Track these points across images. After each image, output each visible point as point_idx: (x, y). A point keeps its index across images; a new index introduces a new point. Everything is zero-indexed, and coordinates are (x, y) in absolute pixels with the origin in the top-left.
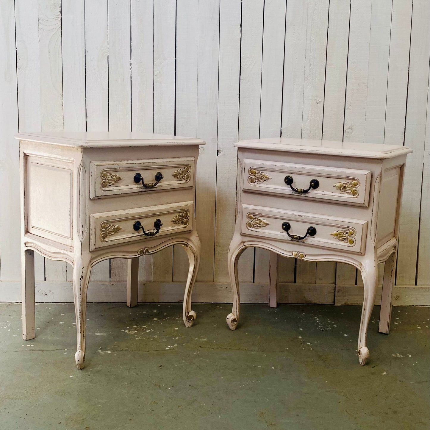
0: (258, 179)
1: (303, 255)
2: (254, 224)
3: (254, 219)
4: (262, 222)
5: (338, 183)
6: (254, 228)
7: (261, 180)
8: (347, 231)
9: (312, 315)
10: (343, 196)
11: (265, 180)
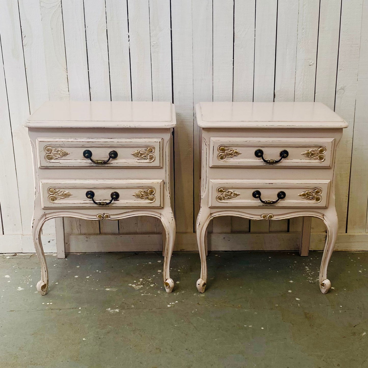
0: (227, 155)
1: (271, 216)
2: (224, 196)
3: (224, 192)
4: (233, 194)
5: (306, 151)
6: (225, 200)
7: (230, 156)
8: (313, 191)
10: (310, 162)
11: (235, 156)
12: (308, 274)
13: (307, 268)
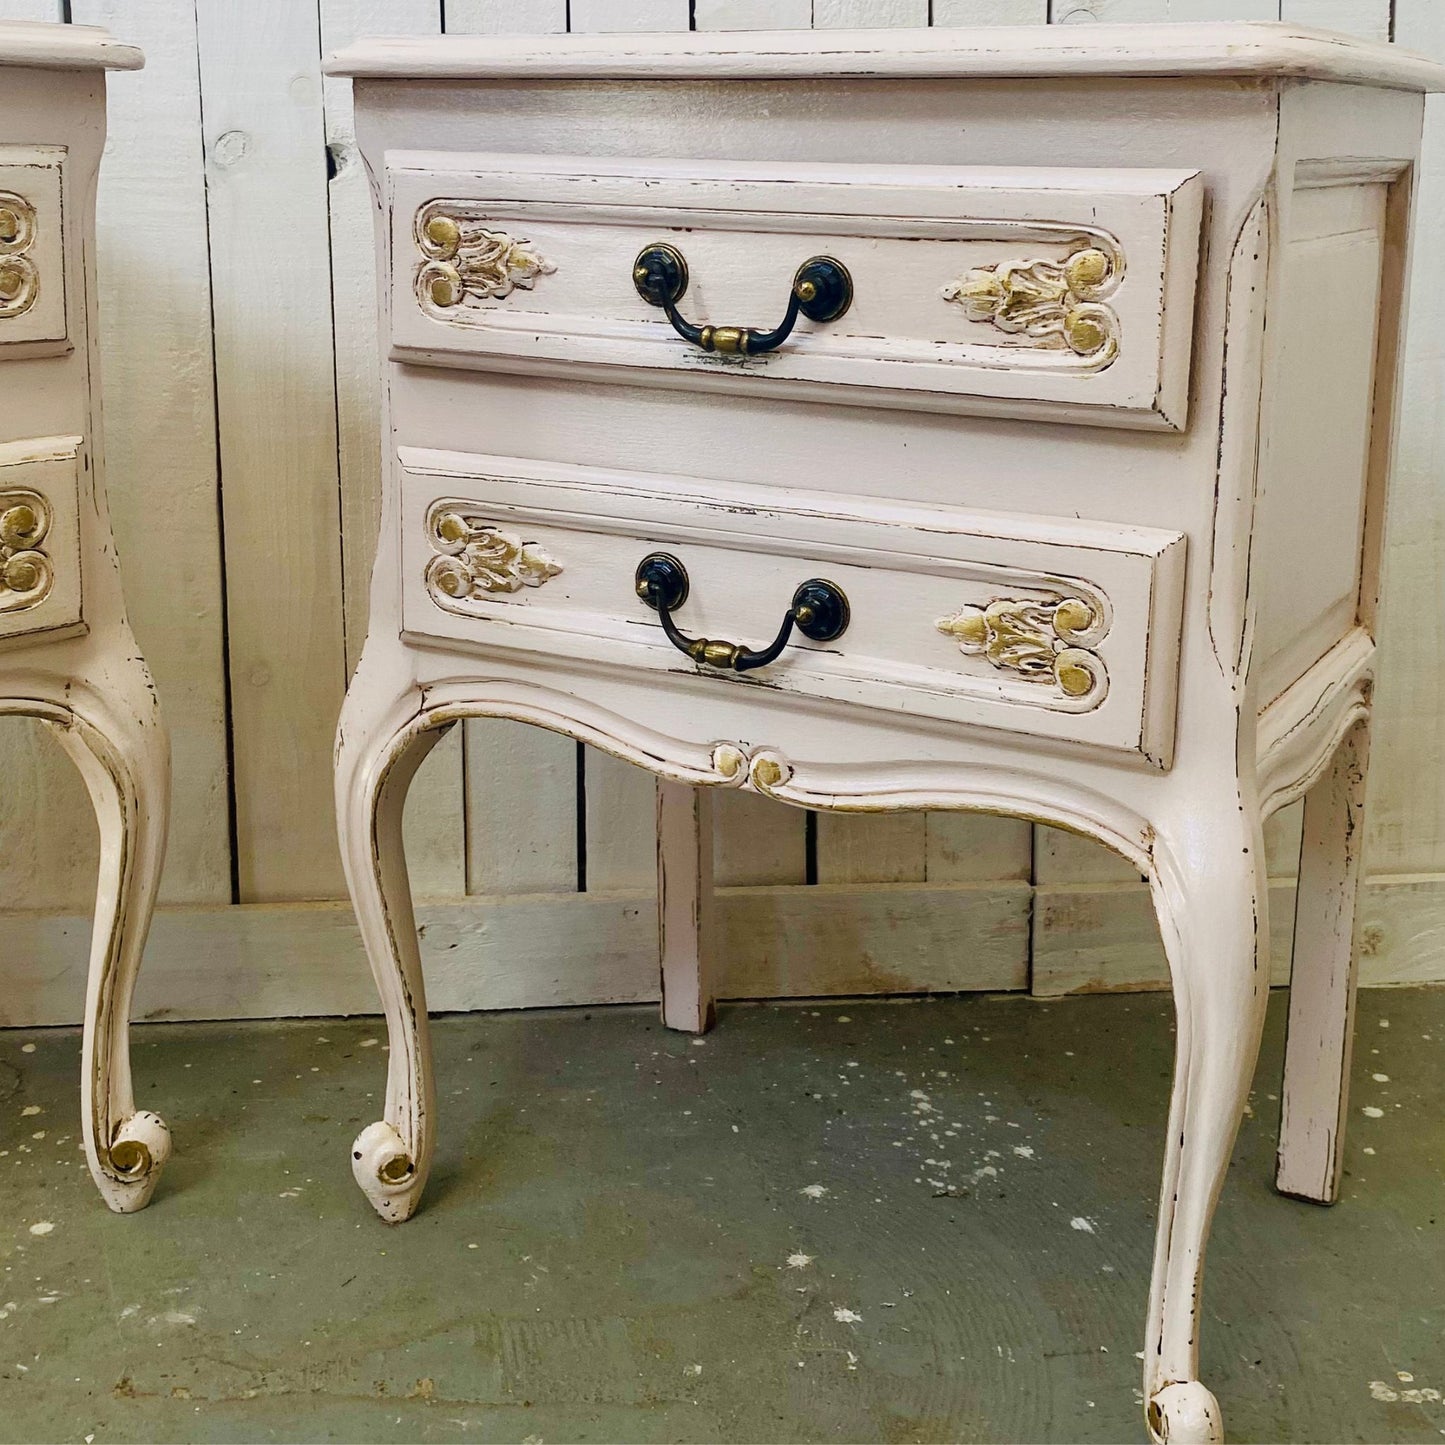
0: (475, 278)
2: (471, 570)
3: (470, 538)
4: (518, 558)
5: (976, 274)
6: (477, 597)
7: (491, 284)
8: (1043, 604)
9: (899, 1074)
10: (1012, 361)
11: (516, 286)
12: (923, 1142)
13: (920, 1100)
